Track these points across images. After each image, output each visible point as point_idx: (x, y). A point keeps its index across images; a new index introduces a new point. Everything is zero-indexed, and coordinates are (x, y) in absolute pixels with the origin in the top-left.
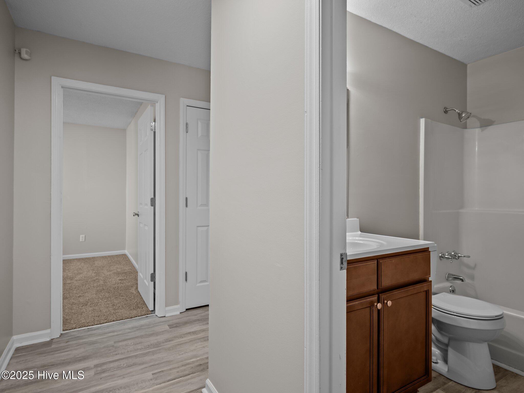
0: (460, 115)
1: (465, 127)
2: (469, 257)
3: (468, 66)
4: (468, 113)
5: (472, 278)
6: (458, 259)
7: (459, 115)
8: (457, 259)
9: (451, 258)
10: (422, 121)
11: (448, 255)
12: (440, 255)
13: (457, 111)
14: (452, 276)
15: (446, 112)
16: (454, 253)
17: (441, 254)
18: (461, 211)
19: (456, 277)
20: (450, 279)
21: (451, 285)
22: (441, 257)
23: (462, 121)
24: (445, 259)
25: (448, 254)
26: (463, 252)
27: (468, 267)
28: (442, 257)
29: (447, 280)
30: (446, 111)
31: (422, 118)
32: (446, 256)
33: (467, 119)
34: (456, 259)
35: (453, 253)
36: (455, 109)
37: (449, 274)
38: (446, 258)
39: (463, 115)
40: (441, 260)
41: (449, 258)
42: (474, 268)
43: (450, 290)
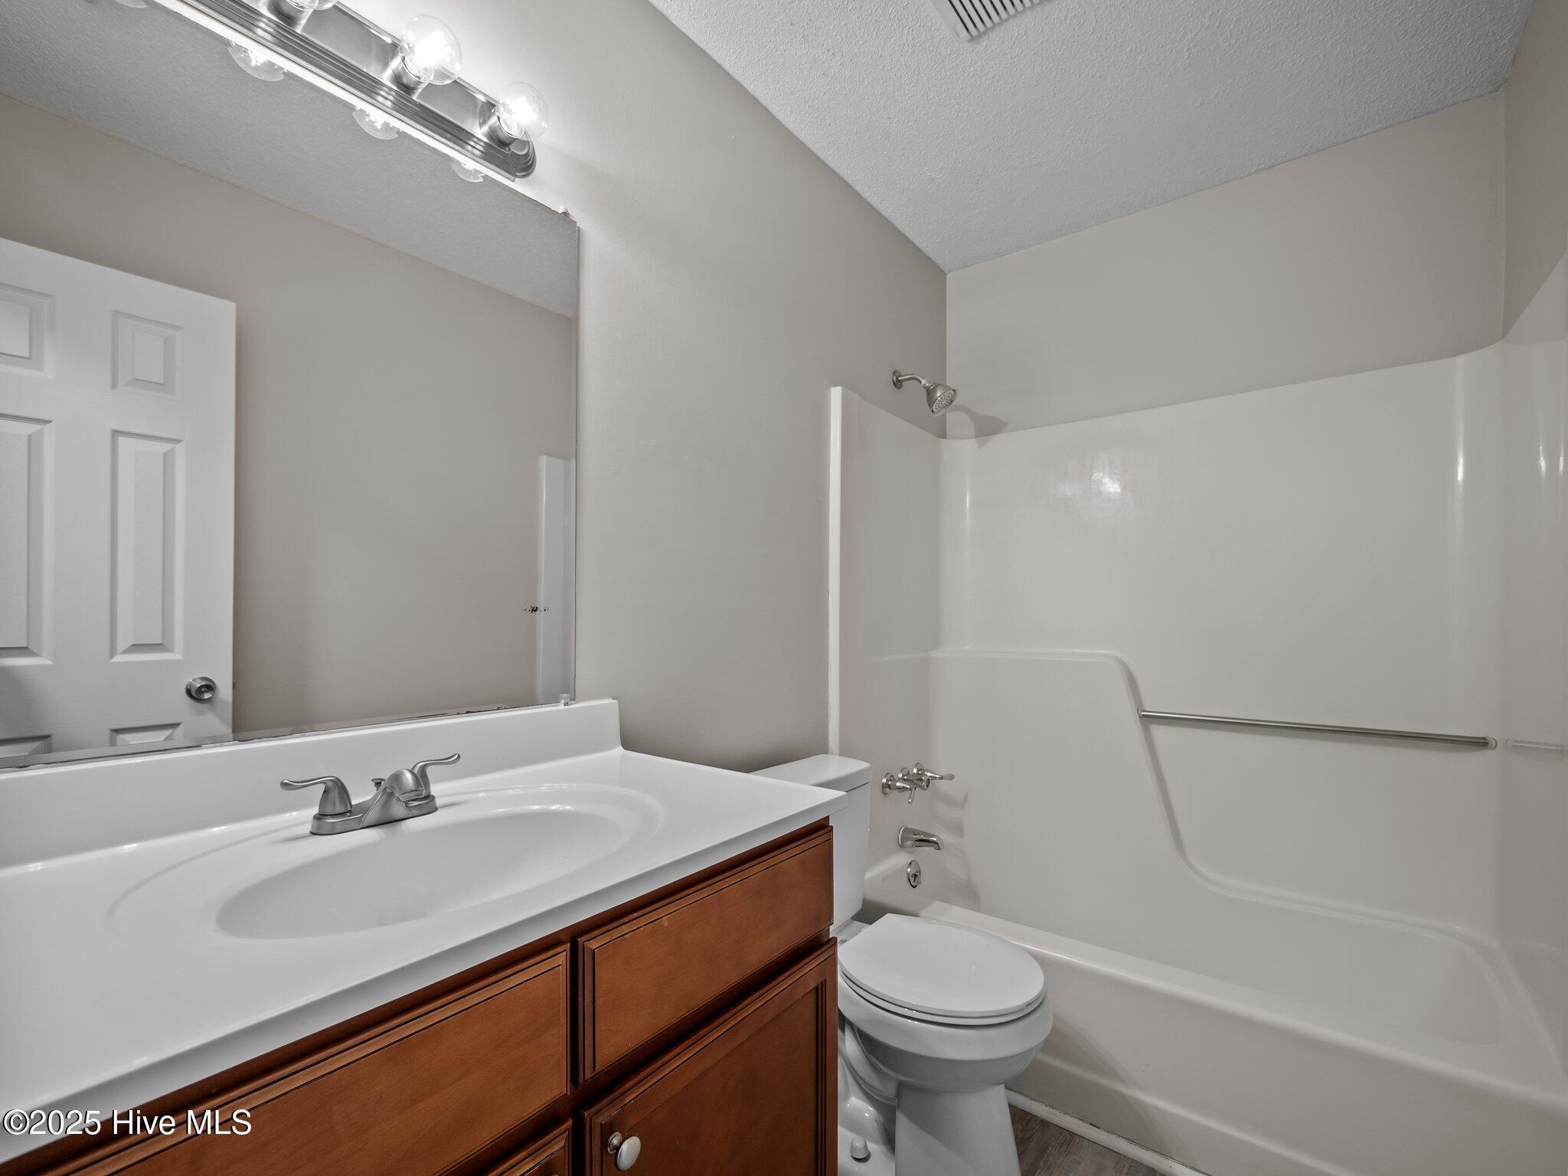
0: (930, 392)
1: (943, 435)
2: (952, 777)
3: (949, 277)
4: (948, 388)
5: (958, 829)
6: (927, 786)
7: (928, 394)
8: (925, 787)
9: (911, 790)
10: (836, 394)
11: (903, 780)
12: (884, 781)
13: (923, 382)
14: (913, 836)
15: (898, 384)
16: (918, 770)
17: (885, 777)
18: (934, 654)
19: (922, 837)
20: (909, 843)
21: (910, 858)
22: (886, 786)
23: (934, 410)
24: (895, 791)
25: (903, 776)
26: (938, 766)
27: (950, 801)
28: (889, 786)
29: (902, 846)
30: (898, 381)
31: (835, 385)
32: (898, 784)
33: (946, 406)
34: (922, 788)
35: (915, 771)
36: (920, 379)
37: (906, 830)
38: (899, 788)
39: (938, 395)
40: (885, 794)
41: (904, 788)
42: (962, 804)
43: (908, 874)
